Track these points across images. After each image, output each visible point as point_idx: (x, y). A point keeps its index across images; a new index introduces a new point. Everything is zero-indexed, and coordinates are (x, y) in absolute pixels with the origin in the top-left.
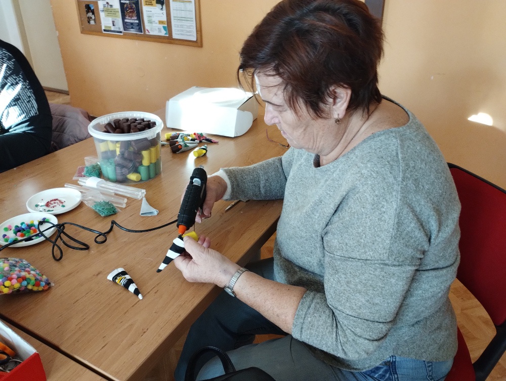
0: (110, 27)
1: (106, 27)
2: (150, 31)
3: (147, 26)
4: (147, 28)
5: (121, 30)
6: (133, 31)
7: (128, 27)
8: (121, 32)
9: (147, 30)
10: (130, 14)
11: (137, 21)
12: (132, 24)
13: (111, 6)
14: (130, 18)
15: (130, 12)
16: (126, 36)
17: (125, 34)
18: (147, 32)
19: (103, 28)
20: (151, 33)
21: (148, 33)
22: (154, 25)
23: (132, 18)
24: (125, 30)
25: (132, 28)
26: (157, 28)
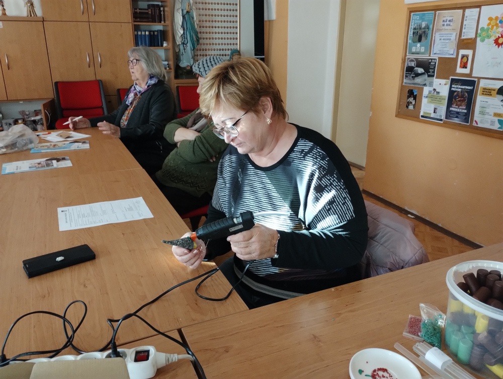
0: (430, 114)
1: (424, 113)
2: (478, 123)
3: (477, 116)
4: (475, 118)
5: (442, 118)
6: (458, 120)
7: (452, 116)
8: (441, 120)
9: (476, 121)
10: (459, 103)
11: (465, 111)
12: (458, 113)
13: (438, 93)
14: (457, 107)
15: (459, 101)
16: (446, 125)
17: (445, 122)
18: (474, 122)
19: (422, 114)
20: (480, 125)
21: (476, 125)
22: (486, 116)
23: (460, 107)
24: (446, 118)
25: (457, 117)
26: (489, 121)
